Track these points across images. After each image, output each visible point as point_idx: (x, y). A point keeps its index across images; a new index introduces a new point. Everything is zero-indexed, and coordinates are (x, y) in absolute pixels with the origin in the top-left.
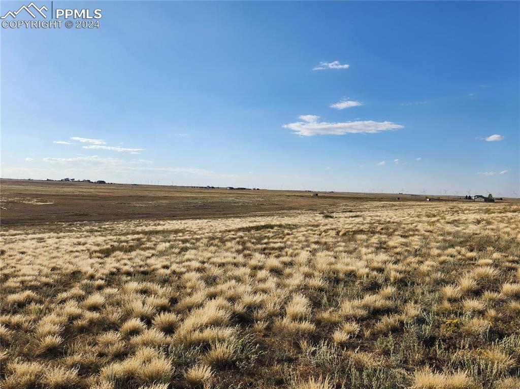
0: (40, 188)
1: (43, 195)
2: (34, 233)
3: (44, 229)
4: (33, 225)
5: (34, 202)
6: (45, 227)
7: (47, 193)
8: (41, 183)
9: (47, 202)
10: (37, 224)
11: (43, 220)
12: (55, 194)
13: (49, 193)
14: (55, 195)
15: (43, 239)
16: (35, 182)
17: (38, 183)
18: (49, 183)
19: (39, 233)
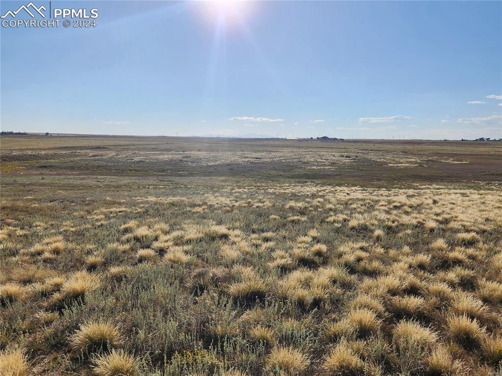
0: (455, 148)
1: (459, 154)
2: (454, 189)
3: (463, 185)
4: (451, 182)
5: (450, 161)
6: (463, 184)
7: (462, 153)
8: (456, 143)
9: (462, 161)
10: (455, 181)
11: (460, 177)
12: (469, 153)
13: (464, 153)
14: (470, 155)
15: (466, 194)
16: (451, 143)
17: (453, 143)
18: (463, 142)
19: (460, 189)
